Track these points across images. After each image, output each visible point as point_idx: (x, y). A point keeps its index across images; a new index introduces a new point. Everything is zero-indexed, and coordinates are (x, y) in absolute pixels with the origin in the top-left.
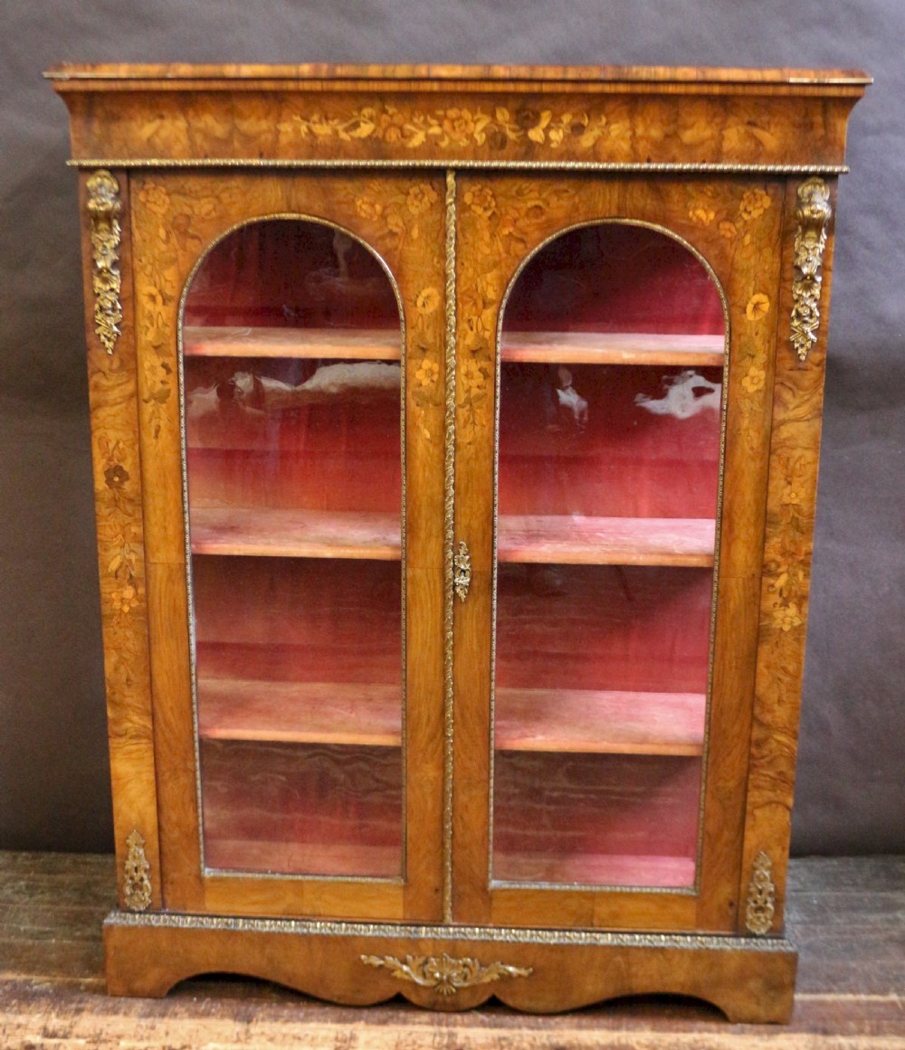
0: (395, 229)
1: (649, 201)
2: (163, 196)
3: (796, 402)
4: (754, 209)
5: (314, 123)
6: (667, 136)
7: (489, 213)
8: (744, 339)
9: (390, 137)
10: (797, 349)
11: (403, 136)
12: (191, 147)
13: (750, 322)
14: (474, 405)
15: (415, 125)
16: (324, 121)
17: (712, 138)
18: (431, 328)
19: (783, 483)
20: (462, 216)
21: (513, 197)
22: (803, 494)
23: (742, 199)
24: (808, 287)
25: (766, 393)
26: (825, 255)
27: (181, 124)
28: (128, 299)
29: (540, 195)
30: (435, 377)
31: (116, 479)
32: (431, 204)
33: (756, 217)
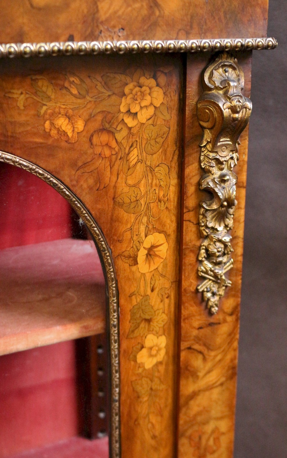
4: (142, 108)
10: (209, 300)
13: (143, 275)
23: (123, 94)
24: (221, 216)
25: (167, 364)
33: (144, 121)
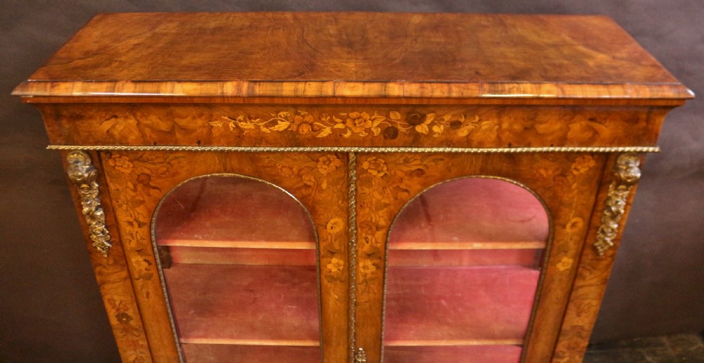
0: (308, 183)
2: (127, 163)
3: (592, 276)
4: (582, 167)
5: (240, 121)
7: (382, 174)
8: (561, 243)
9: (303, 131)
10: (598, 249)
11: (313, 130)
12: (143, 137)
13: (568, 234)
14: (369, 283)
15: (322, 122)
16: (248, 119)
17: (561, 129)
18: (337, 241)
19: (575, 316)
20: (361, 176)
21: (401, 164)
22: (587, 321)
23: (574, 162)
25: (571, 270)
26: (629, 197)
27: (132, 121)
28: (112, 225)
29: (422, 162)
30: (341, 268)
31: (124, 319)
32: (337, 167)
33: (582, 172)
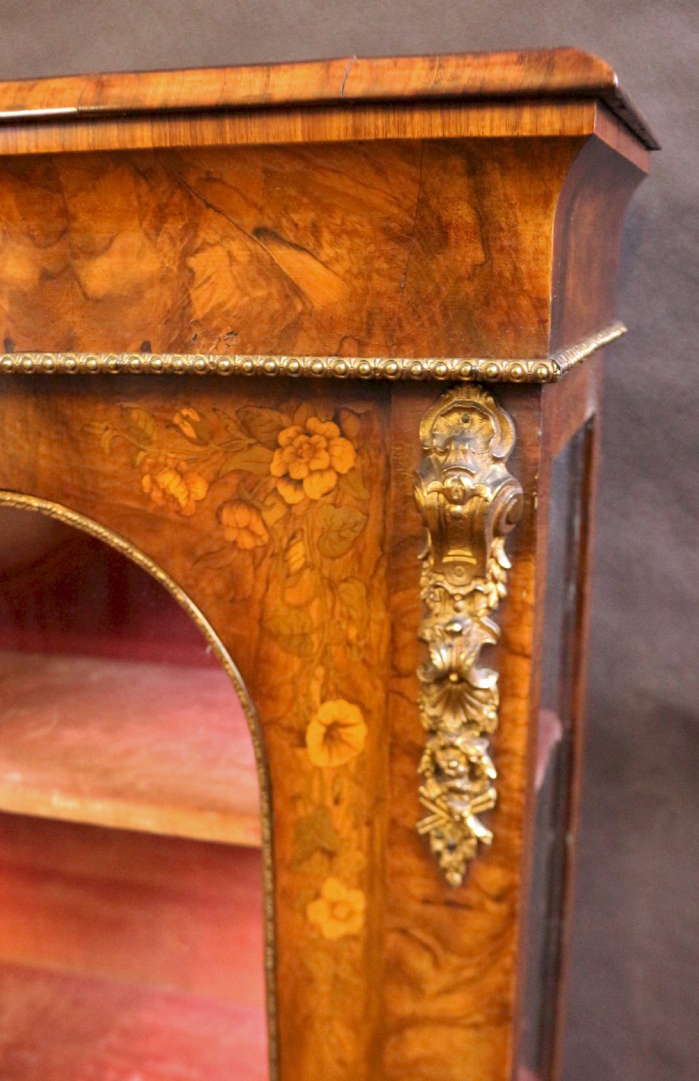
1: (43, 449)
3: (445, 979)
4: (311, 472)
6: (45, 276)
8: (303, 810)
10: (439, 854)
13: (319, 770)
17: (164, 278)
23: (275, 445)
24: (456, 702)
26: (505, 610)
33: (316, 496)
